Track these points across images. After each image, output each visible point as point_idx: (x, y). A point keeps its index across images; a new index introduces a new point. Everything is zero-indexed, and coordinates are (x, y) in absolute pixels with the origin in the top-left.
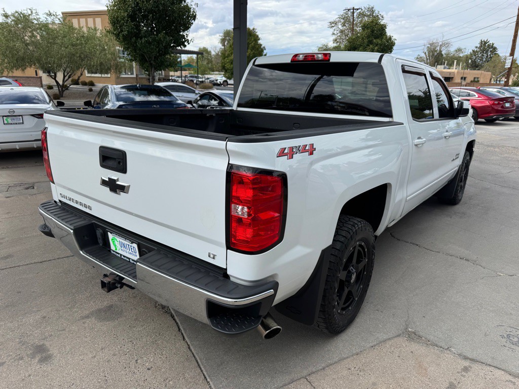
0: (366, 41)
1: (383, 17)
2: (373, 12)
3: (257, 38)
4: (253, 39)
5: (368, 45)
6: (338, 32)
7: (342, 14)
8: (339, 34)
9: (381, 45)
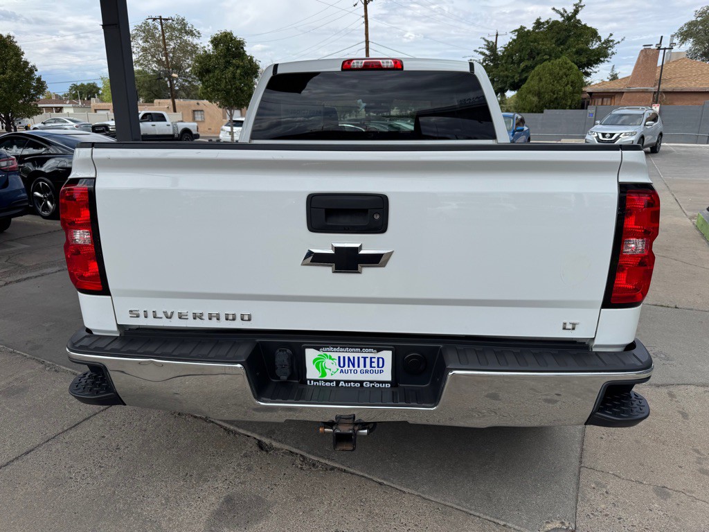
0: (222, 61)
1: (199, 33)
2: (185, 25)
3: (17, 53)
4: (11, 53)
5: (226, 67)
6: (139, 50)
7: (140, 25)
8: (141, 53)
9: (243, 67)
